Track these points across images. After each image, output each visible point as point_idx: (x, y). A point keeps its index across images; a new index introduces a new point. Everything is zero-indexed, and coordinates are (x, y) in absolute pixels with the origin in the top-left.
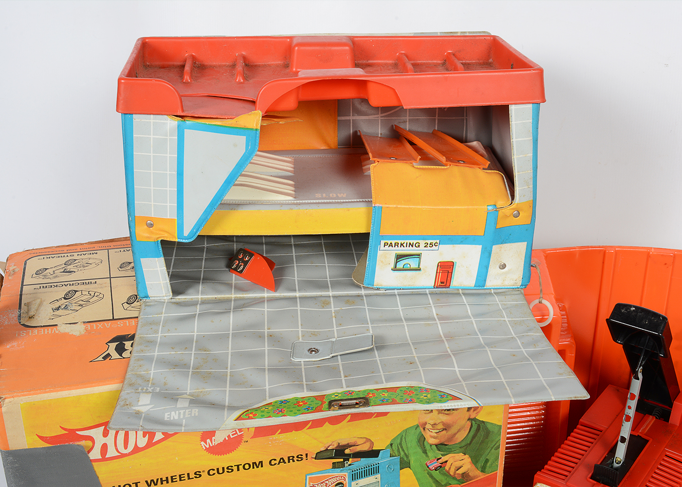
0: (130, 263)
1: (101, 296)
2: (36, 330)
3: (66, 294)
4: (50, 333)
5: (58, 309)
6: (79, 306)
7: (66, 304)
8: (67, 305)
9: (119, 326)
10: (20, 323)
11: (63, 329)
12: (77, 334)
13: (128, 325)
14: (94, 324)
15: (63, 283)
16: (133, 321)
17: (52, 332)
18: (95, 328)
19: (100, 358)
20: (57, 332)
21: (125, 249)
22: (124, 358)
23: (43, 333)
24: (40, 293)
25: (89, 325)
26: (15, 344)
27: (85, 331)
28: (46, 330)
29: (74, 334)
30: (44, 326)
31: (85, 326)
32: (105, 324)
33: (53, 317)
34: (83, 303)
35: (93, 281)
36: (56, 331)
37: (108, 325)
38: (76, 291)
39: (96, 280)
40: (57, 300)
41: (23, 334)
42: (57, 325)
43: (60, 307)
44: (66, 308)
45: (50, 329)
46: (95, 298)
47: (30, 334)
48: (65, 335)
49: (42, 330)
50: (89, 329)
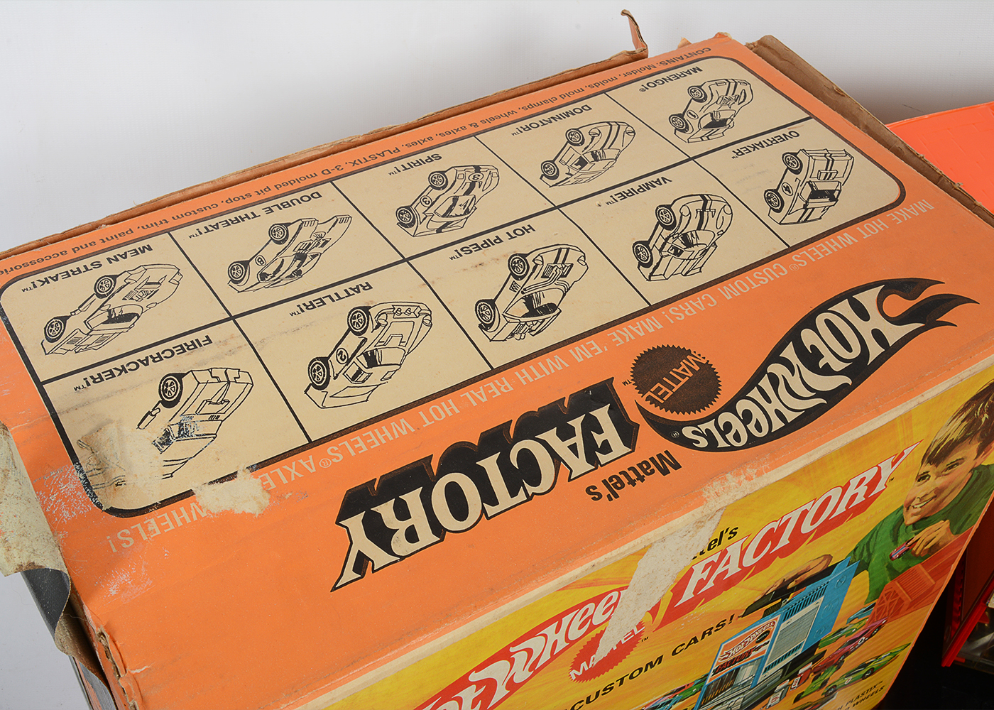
0: (246, 263)
1: (244, 378)
2: (152, 521)
3: (162, 391)
4: (188, 521)
5: (166, 440)
6: (211, 419)
7: (177, 420)
8: (181, 424)
9: (335, 460)
10: (99, 506)
11: (212, 500)
12: (252, 508)
13: (353, 454)
14: (276, 469)
15: (134, 357)
16: (358, 438)
17: (191, 516)
18: (285, 481)
19: (350, 574)
20: (203, 515)
21: (206, 223)
22: (402, 558)
23: (172, 527)
24: (98, 399)
25: (265, 472)
26: (124, 577)
27: (268, 496)
28: (174, 513)
29: (248, 511)
30: (165, 503)
31: (259, 481)
32: (301, 461)
33: (170, 470)
34: (214, 409)
35: (201, 336)
36: (199, 510)
37: (308, 461)
38: (180, 376)
39: (205, 332)
40: (149, 413)
41: (128, 542)
42: (189, 494)
43: (167, 434)
44: (183, 433)
45: (182, 509)
46: (235, 390)
47: (145, 538)
48: (227, 520)
49: (166, 515)
50: (273, 486)
